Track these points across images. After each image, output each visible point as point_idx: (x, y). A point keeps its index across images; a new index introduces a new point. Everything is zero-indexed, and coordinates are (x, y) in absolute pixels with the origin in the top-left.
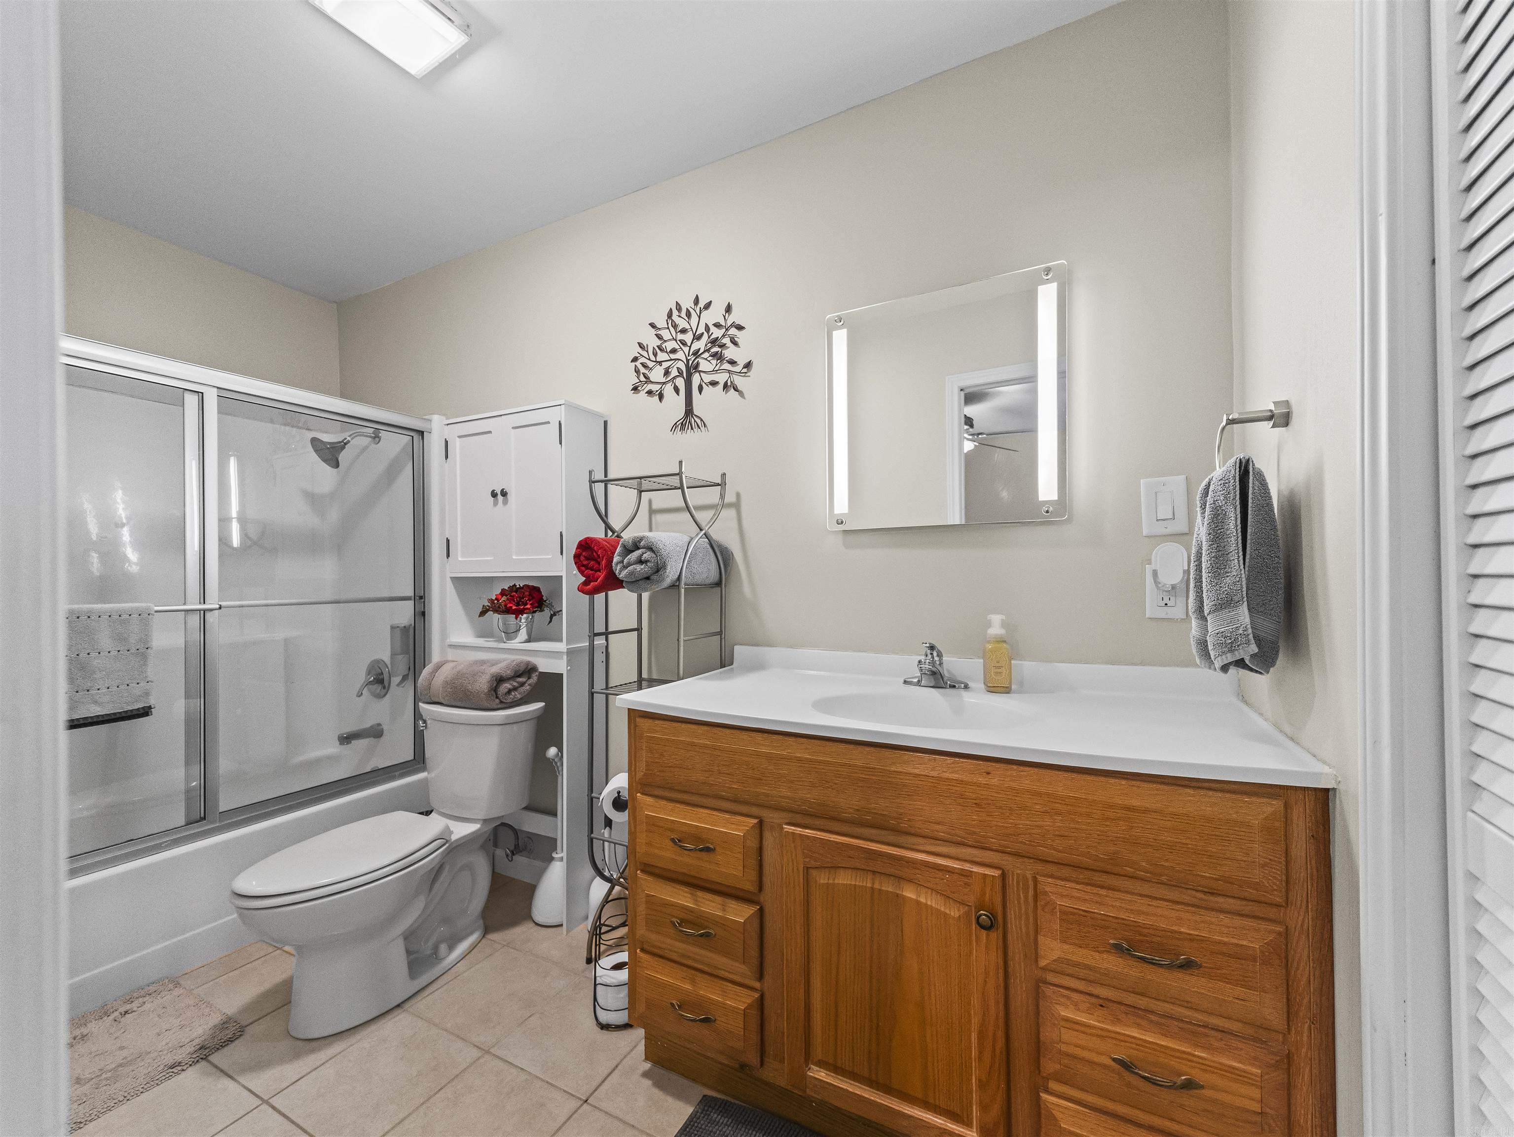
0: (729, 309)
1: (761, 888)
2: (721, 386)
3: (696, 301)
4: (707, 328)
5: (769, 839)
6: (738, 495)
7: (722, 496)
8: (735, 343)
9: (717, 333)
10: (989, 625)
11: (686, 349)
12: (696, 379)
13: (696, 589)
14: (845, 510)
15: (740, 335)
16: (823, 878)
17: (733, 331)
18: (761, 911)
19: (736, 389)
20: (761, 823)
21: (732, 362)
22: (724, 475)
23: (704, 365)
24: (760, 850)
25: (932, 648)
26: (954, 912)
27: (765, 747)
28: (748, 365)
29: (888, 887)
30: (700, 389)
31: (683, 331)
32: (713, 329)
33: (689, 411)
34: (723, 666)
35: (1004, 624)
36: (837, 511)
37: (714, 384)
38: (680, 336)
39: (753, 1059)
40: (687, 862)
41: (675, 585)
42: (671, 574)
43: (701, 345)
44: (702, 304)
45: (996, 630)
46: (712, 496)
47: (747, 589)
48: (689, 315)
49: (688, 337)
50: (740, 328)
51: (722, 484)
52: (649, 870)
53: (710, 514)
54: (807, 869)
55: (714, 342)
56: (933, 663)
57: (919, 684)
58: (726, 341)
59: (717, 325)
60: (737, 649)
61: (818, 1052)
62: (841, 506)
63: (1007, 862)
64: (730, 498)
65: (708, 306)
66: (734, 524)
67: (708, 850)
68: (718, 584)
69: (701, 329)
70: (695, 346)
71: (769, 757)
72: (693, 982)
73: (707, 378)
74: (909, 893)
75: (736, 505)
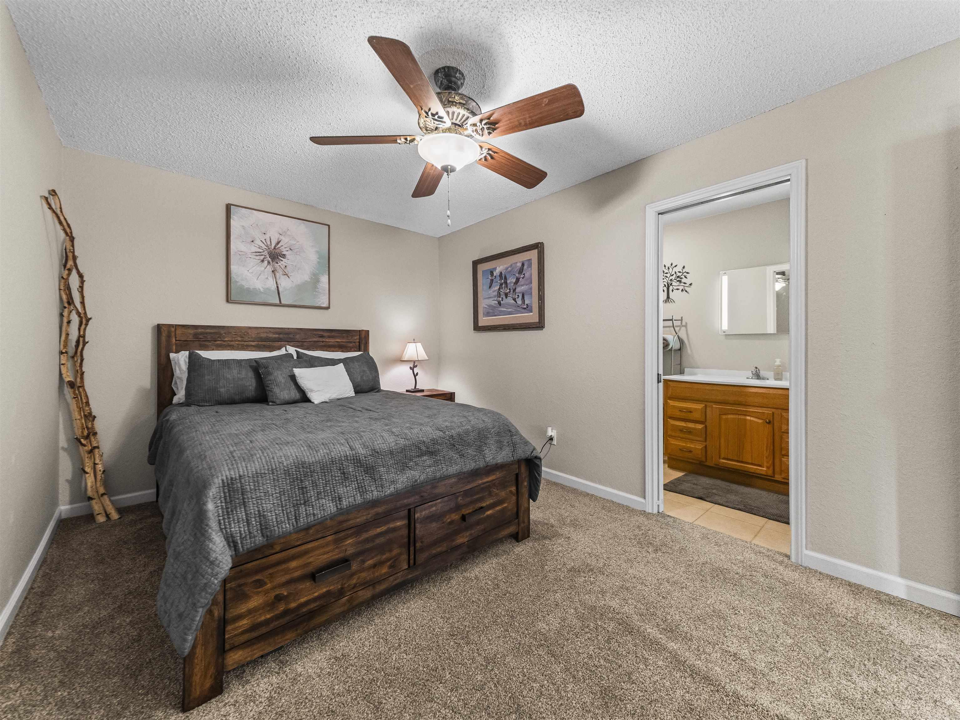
0: (684, 267)
1: (706, 421)
2: (681, 290)
3: (672, 264)
4: (676, 273)
5: (708, 409)
6: (686, 323)
7: (681, 323)
8: (686, 277)
9: (679, 274)
10: (775, 362)
11: (667, 279)
12: (671, 288)
13: (675, 350)
14: (727, 329)
15: (688, 275)
16: (724, 417)
17: (685, 274)
18: (706, 427)
19: (686, 291)
20: (706, 406)
21: (685, 283)
22: (682, 317)
23: (674, 284)
24: (706, 411)
25: (756, 368)
26: (760, 421)
27: (708, 387)
28: (691, 284)
29: (742, 417)
30: (673, 291)
31: (667, 273)
32: (677, 273)
33: (668, 297)
34: (681, 374)
35: (780, 362)
36: (723, 329)
37: (678, 289)
38: (665, 275)
39: (704, 459)
40: (683, 415)
41: (671, 350)
42: (670, 347)
43: (673, 278)
44: (674, 265)
45: (778, 362)
46: (679, 323)
47: (689, 351)
48: (669, 268)
49: (668, 275)
50: (688, 273)
51: (681, 320)
52: (671, 418)
53: (679, 328)
54: (720, 415)
55: (678, 277)
56: (756, 371)
57: (752, 378)
58: (683, 277)
59: (680, 272)
60: (686, 369)
61: (722, 456)
62: (725, 327)
63: (774, 410)
64: (684, 324)
65: (676, 266)
66: (685, 332)
67: (691, 412)
68: (680, 350)
69: (673, 273)
70: (671, 278)
71: (709, 390)
72: (686, 443)
73: (675, 288)
74: (748, 418)
75: (686, 326)
